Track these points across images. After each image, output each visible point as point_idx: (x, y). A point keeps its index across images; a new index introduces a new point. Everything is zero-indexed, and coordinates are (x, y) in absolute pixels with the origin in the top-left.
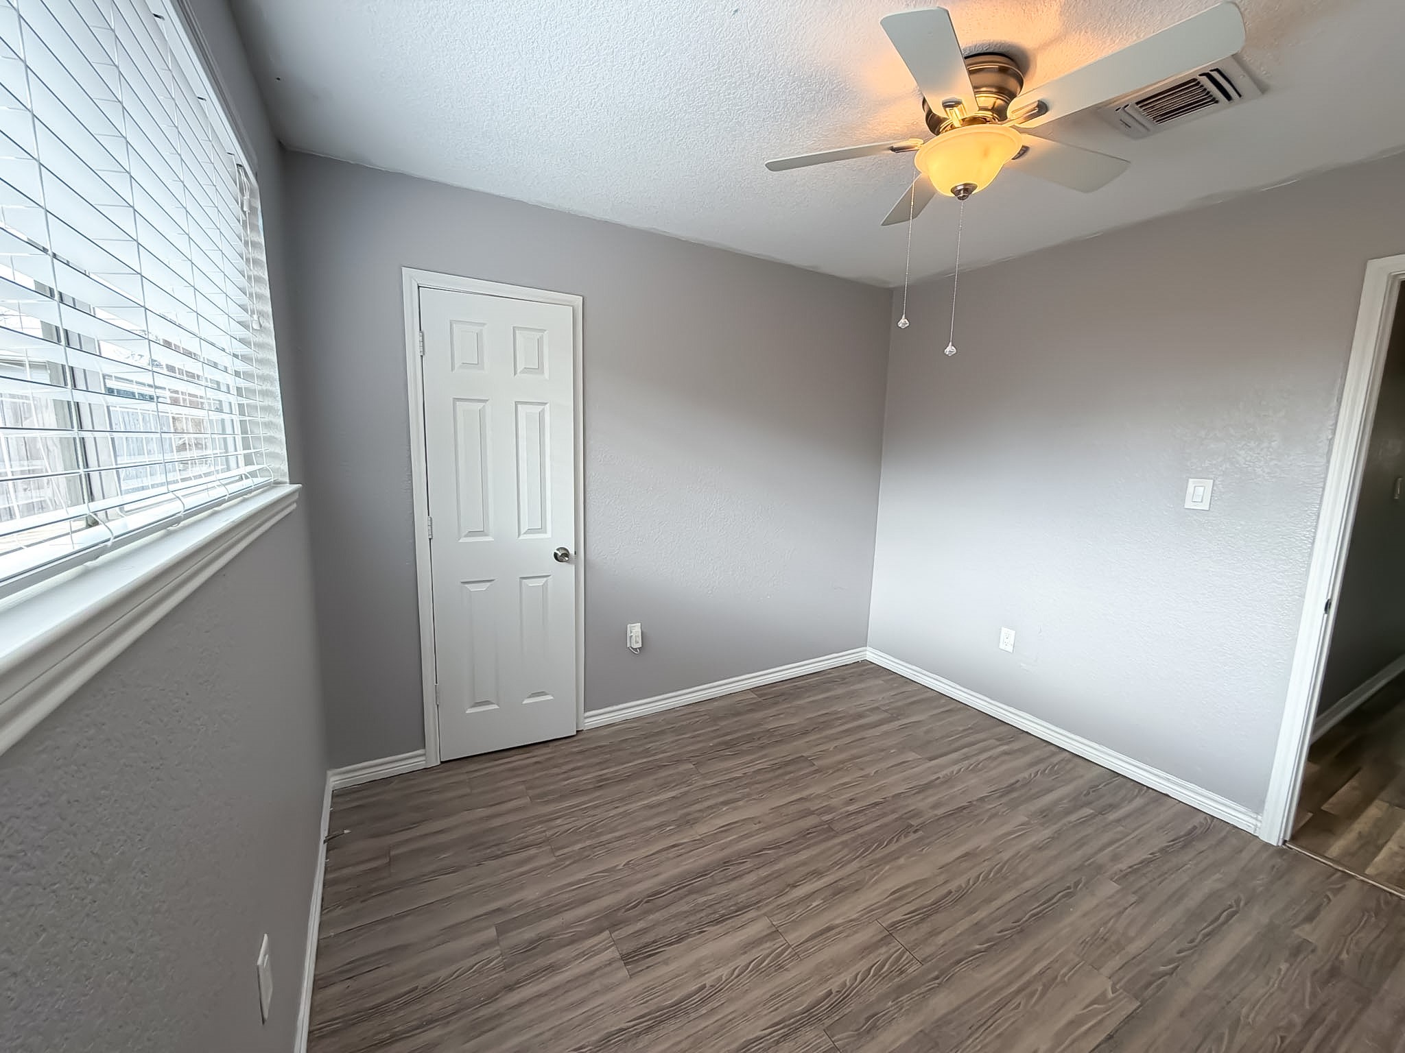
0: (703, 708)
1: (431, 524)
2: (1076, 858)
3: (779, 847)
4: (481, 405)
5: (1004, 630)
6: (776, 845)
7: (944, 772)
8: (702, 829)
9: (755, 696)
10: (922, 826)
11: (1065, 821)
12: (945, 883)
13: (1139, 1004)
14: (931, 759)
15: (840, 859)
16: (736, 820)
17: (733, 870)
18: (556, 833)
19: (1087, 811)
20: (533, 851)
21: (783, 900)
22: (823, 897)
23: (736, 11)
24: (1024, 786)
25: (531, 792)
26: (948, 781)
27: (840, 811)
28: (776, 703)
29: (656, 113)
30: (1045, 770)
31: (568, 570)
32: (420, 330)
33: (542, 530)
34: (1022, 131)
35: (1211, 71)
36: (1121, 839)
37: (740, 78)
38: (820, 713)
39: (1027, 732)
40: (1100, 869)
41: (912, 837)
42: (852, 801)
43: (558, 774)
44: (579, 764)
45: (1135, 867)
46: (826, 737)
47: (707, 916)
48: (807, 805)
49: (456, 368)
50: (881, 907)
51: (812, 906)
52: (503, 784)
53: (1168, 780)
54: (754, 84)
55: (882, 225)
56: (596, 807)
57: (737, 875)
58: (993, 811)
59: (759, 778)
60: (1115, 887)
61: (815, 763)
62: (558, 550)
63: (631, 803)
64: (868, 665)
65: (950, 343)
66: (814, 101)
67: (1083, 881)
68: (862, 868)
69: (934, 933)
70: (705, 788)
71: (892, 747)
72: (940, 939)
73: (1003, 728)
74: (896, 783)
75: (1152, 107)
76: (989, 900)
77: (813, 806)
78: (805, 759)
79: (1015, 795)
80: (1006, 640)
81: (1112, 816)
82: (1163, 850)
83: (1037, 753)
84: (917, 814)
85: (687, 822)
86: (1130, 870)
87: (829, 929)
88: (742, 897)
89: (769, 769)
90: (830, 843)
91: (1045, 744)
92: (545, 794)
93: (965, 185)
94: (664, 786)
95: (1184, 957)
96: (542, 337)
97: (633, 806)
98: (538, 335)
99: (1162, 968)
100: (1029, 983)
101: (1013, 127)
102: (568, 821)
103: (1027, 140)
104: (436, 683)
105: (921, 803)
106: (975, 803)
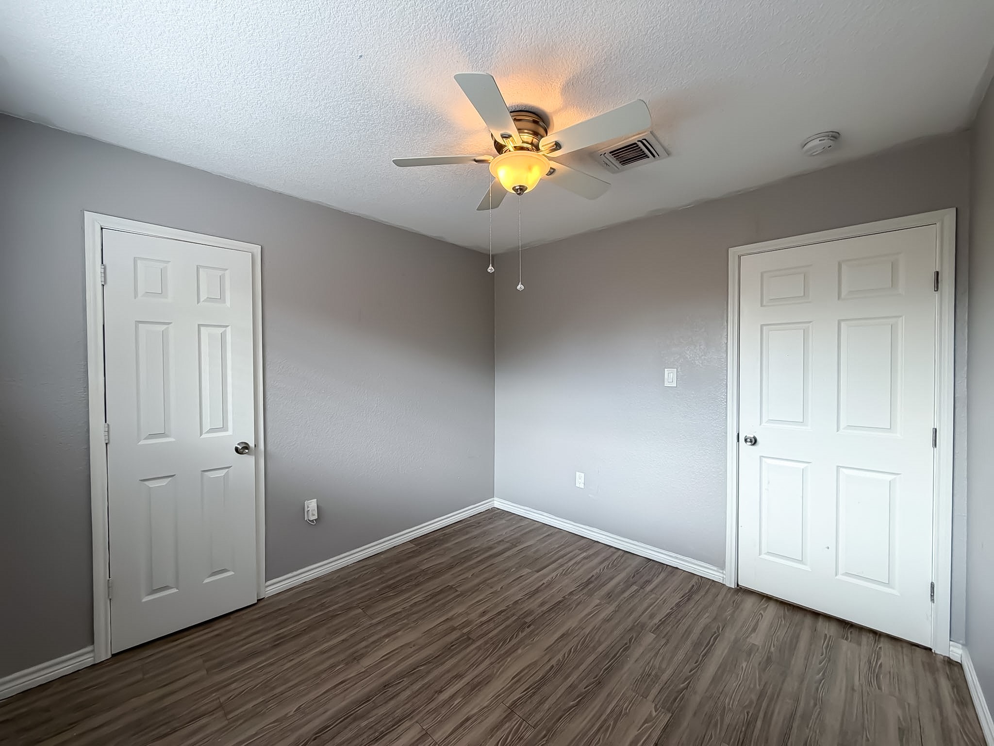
0: (371, 561)
1: (108, 429)
2: (629, 622)
3: (429, 662)
4: (164, 327)
5: (577, 473)
6: (427, 661)
7: (547, 579)
8: (367, 662)
9: (414, 546)
10: (533, 622)
11: (622, 597)
12: (549, 661)
13: (670, 715)
14: (538, 571)
15: (474, 662)
16: (396, 648)
17: (391, 691)
18: (231, 697)
19: (635, 588)
20: (204, 721)
21: (433, 705)
22: (461, 695)
23: (361, 56)
24: (596, 579)
25: (208, 664)
26: (550, 584)
27: (476, 623)
28: (429, 549)
29: (311, 117)
30: (608, 566)
31: (248, 460)
32: (102, 263)
33: (224, 428)
34: (550, 159)
35: (643, 139)
36: (655, 602)
37: (370, 103)
38: (462, 550)
39: (597, 542)
40: (643, 626)
41: (528, 630)
42: (484, 613)
43: (237, 642)
44: (260, 628)
45: (663, 620)
46: (466, 568)
47: (368, 737)
48: (451, 624)
49: (139, 296)
50: (503, 692)
51: (455, 704)
52: (182, 661)
53: (676, 558)
54: (381, 109)
55: (477, 210)
56: (272, 664)
57: (395, 694)
58: (579, 600)
59: (415, 609)
60: (653, 636)
61: (457, 589)
62: (238, 444)
63: (304, 654)
64: (495, 511)
65: (520, 283)
66: (424, 125)
67: (634, 636)
68: (492, 664)
69: (541, 703)
70: (372, 625)
71: (511, 567)
72: (546, 706)
73: (583, 541)
74: (515, 593)
75: (618, 156)
76: (577, 667)
77: (456, 623)
78: (451, 587)
79: (591, 586)
80: (580, 481)
81: (649, 588)
82: (678, 605)
83: (603, 555)
84: (529, 613)
85: (356, 658)
86: (660, 622)
87: (467, 720)
88: (398, 713)
89: (423, 601)
90: (468, 650)
91: (608, 547)
92: (221, 664)
93: (520, 186)
94: (335, 633)
95: (694, 673)
96: (224, 275)
97: (308, 655)
98: (220, 273)
99: (682, 686)
100: (605, 721)
101: (544, 155)
102: (243, 683)
103: (554, 165)
104: (110, 578)
105: (533, 604)
106: (567, 597)
